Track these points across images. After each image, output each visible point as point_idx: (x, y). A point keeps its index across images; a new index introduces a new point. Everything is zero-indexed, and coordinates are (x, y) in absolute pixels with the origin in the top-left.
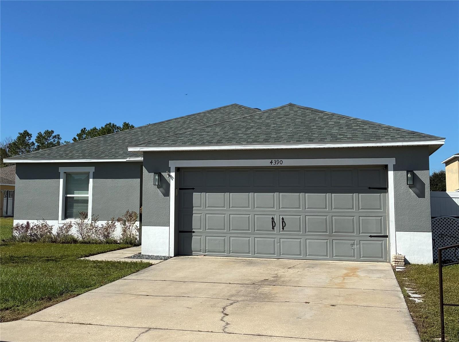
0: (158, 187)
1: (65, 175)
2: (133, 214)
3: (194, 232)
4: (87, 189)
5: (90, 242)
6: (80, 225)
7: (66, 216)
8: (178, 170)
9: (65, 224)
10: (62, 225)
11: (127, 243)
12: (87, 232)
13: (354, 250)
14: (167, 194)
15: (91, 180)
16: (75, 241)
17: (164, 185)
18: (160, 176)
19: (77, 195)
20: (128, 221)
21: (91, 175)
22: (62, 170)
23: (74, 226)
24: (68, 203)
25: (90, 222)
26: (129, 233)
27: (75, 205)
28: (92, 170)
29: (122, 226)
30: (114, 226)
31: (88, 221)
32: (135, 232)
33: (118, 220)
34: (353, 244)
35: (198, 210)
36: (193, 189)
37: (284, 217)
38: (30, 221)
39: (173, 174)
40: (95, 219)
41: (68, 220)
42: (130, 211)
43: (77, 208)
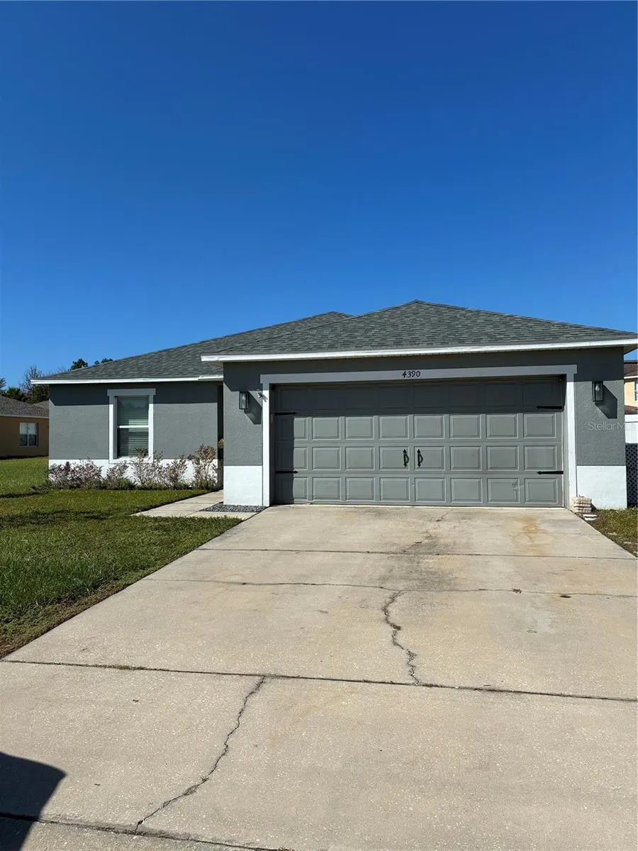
0: (245, 412)
1: (115, 401)
2: (209, 450)
3: (296, 472)
4: (146, 417)
5: (151, 488)
6: (138, 465)
7: (119, 453)
8: (273, 388)
9: (118, 465)
10: (113, 466)
11: (203, 488)
12: (148, 475)
13: (517, 491)
14: (258, 420)
15: (151, 406)
16: (131, 487)
17: (252, 408)
18: (249, 397)
19: (133, 426)
20: (203, 459)
21: (151, 399)
22: (111, 393)
23: (130, 466)
24: (121, 437)
25: (151, 461)
26: (204, 475)
27: (131, 439)
28: (152, 392)
29: (195, 465)
30: (183, 464)
31: (149, 460)
32: (212, 474)
33: (190, 458)
34: (515, 484)
35: (301, 442)
36: (294, 413)
37: (420, 449)
38: (71, 461)
39: (266, 393)
40: (158, 457)
41: (122, 459)
42: (206, 446)
43: (132, 444)
